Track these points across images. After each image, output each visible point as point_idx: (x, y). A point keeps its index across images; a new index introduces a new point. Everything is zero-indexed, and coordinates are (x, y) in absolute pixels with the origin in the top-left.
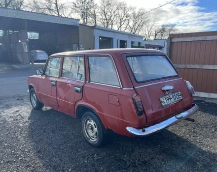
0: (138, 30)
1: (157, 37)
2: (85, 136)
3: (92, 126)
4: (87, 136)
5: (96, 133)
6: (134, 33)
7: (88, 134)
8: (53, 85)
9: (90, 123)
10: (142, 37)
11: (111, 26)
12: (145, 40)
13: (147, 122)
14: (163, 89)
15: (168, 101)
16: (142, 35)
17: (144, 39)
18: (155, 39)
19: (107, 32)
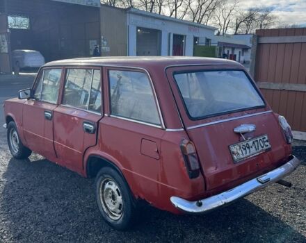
0: (206, 17)
1: (239, 29)
2: (101, 210)
3: (113, 192)
4: (105, 210)
5: (120, 205)
6: (199, 22)
7: (106, 207)
8: (47, 118)
9: (110, 186)
10: (213, 29)
11: (158, 8)
12: (218, 34)
13: (206, 189)
14: (236, 130)
15: (244, 152)
16: (212, 26)
17: (216, 32)
18: (236, 34)
19: (150, 20)
